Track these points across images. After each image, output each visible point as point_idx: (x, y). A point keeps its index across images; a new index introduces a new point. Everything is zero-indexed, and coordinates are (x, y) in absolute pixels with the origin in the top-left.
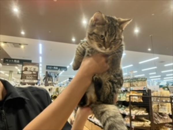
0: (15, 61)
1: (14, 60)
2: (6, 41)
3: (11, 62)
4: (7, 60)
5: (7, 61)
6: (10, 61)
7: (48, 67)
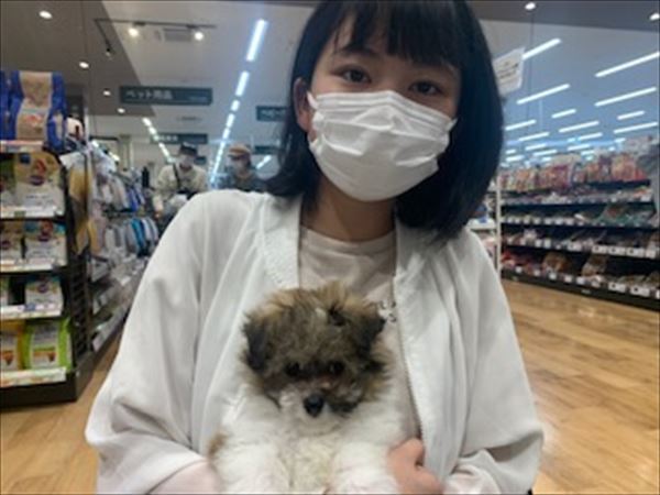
0: (157, 94)
1: (152, 89)
2: (142, 19)
3: (145, 97)
4: (131, 93)
5: (130, 97)
6: (141, 95)
7: (264, 112)
